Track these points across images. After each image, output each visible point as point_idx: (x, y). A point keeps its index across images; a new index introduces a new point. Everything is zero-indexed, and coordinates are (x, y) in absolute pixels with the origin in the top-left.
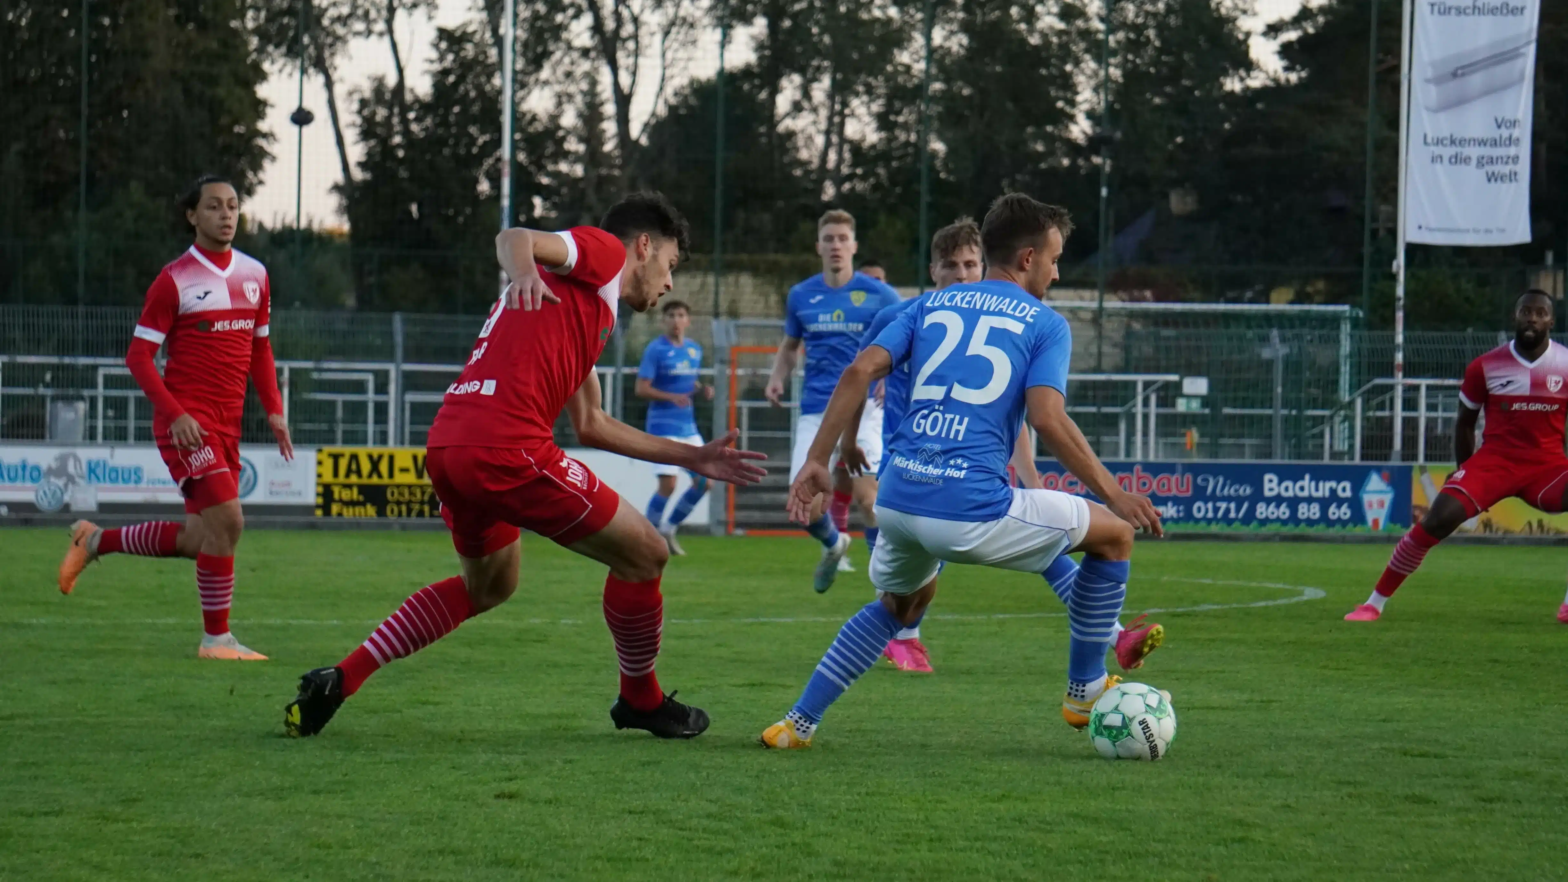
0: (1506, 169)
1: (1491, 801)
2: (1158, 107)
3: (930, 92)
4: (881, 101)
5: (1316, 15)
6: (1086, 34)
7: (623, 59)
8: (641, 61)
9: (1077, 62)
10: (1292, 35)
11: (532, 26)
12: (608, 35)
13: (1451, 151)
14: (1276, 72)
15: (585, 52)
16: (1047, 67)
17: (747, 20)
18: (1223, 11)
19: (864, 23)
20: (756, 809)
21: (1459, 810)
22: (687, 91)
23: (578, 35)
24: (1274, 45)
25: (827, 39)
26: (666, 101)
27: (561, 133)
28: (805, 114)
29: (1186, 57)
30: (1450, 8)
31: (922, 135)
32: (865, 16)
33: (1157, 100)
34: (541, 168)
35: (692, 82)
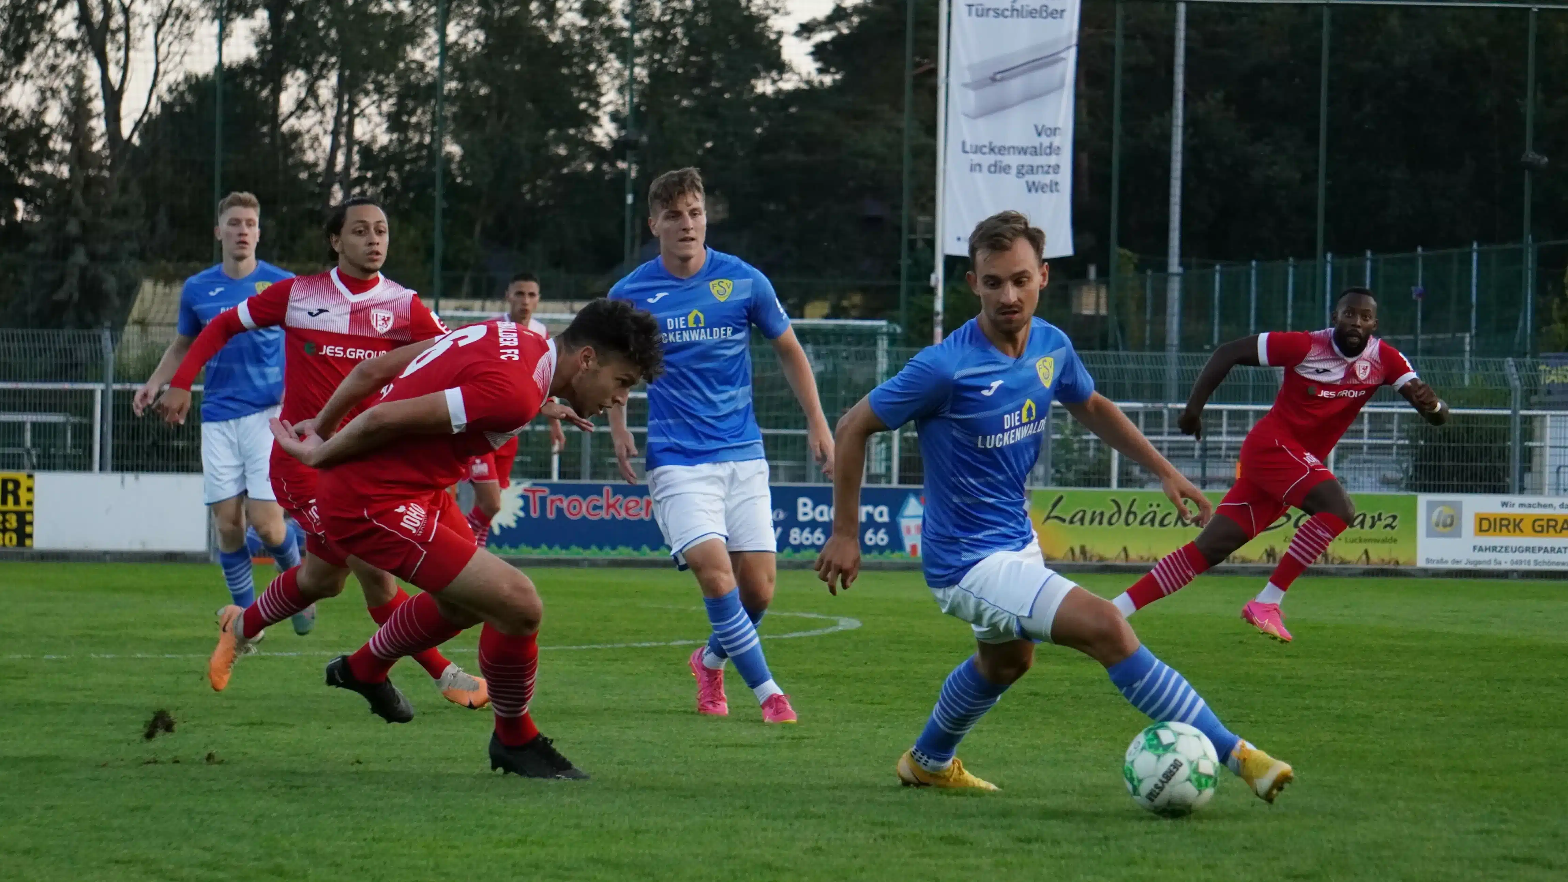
0: (1046, 179)
1: (1029, 841)
2: (685, 109)
3: (445, 92)
4: (392, 101)
5: (851, 15)
6: (610, 32)
7: (113, 53)
8: (132, 54)
9: (601, 62)
10: (826, 36)
11: (12, 17)
12: (97, 26)
13: (991, 159)
14: (809, 73)
15: (71, 45)
16: (570, 66)
17: (248, 13)
18: (754, 9)
19: (374, 16)
20: (253, 856)
21: (995, 851)
22: (182, 88)
23: (64, 26)
24: (808, 46)
25: (333, 33)
26: (159, 98)
27: (45, 131)
28: (310, 112)
29: (715, 57)
30: (989, 10)
31: (437, 136)
32: (375, 10)
33: (685, 103)
34: (23, 168)
35: (187, 78)
